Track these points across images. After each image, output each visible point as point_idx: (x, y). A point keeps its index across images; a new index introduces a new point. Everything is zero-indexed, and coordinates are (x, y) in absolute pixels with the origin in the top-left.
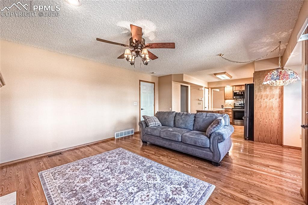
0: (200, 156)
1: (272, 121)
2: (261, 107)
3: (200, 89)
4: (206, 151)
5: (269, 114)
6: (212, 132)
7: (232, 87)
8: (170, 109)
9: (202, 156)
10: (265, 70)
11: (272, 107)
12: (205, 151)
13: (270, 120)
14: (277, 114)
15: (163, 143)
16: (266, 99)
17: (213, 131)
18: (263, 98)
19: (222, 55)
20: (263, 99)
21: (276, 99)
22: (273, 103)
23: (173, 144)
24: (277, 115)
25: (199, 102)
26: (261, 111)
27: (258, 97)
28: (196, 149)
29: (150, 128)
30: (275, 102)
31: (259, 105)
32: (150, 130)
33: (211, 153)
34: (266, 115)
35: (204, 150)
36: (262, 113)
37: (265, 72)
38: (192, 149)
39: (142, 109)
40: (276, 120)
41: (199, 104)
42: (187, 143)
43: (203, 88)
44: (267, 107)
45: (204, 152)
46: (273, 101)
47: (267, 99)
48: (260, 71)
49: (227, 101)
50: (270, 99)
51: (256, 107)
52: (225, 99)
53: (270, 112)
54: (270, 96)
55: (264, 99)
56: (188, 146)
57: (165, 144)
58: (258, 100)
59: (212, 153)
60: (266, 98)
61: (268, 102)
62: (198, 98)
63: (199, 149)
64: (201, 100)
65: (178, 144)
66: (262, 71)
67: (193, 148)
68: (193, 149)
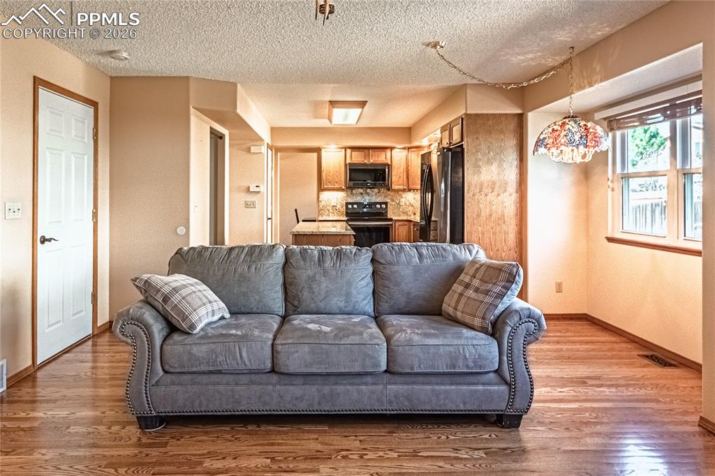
0: (462, 408)
1: (504, 254)
2: (479, 215)
3: (253, 149)
4: (483, 384)
5: (498, 234)
6: (497, 312)
7: (343, 150)
8: (181, 230)
9: (472, 406)
10: (487, 114)
11: (504, 215)
12: (481, 387)
13: (498, 250)
14: (512, 236)
15: (288, 397)
16: (490, 194)
17: (501, 308)
18: (485, 190)
19: (438, 47)
20: (483, 193)
21: (511, 195)
22: (505, 204)
23: (340, 388)
24: (512, 238)
25: (250, 198)
26: (480, 228)
27: (473, 189)
28: (448, 387)
29: (205, 336)
30: (508, 201)
31: (476, 210)
32: (204, 348)
33: (504, 388)
34: (490, 238)
35: (477, 384)
36: (483, 234)
37: (489, 120)
38: (433, 390)
39: (44, 240)
40: (510, 250)
41: (247, 205)
42: (416, 370)
43: (263, 147)
44: (493, 215)
45: (476, 391)
46: (505, 199)
47: (493, 194)
48: (477, 115)
49: (325, 196)
50: (498, 195)
51: (469, 215)
52: (321, 189)
53: (498, 229)
54: (500, 186)
55: (486, 195)
56: (413, 383)
57: (301, 399)
58: (473, 195)
59: (509, 385)
60: (490, 191)
61: (495, 201)
62: (246, 184)
63: (457, 384)
64: (257, 189)
65: (366, 384)
66: (481, 114)
67: (438, 384)
68: (437, 387)
